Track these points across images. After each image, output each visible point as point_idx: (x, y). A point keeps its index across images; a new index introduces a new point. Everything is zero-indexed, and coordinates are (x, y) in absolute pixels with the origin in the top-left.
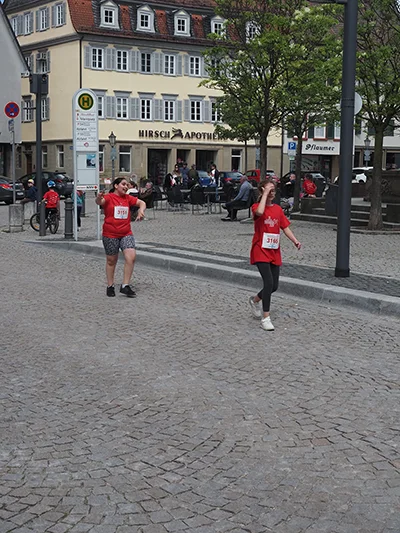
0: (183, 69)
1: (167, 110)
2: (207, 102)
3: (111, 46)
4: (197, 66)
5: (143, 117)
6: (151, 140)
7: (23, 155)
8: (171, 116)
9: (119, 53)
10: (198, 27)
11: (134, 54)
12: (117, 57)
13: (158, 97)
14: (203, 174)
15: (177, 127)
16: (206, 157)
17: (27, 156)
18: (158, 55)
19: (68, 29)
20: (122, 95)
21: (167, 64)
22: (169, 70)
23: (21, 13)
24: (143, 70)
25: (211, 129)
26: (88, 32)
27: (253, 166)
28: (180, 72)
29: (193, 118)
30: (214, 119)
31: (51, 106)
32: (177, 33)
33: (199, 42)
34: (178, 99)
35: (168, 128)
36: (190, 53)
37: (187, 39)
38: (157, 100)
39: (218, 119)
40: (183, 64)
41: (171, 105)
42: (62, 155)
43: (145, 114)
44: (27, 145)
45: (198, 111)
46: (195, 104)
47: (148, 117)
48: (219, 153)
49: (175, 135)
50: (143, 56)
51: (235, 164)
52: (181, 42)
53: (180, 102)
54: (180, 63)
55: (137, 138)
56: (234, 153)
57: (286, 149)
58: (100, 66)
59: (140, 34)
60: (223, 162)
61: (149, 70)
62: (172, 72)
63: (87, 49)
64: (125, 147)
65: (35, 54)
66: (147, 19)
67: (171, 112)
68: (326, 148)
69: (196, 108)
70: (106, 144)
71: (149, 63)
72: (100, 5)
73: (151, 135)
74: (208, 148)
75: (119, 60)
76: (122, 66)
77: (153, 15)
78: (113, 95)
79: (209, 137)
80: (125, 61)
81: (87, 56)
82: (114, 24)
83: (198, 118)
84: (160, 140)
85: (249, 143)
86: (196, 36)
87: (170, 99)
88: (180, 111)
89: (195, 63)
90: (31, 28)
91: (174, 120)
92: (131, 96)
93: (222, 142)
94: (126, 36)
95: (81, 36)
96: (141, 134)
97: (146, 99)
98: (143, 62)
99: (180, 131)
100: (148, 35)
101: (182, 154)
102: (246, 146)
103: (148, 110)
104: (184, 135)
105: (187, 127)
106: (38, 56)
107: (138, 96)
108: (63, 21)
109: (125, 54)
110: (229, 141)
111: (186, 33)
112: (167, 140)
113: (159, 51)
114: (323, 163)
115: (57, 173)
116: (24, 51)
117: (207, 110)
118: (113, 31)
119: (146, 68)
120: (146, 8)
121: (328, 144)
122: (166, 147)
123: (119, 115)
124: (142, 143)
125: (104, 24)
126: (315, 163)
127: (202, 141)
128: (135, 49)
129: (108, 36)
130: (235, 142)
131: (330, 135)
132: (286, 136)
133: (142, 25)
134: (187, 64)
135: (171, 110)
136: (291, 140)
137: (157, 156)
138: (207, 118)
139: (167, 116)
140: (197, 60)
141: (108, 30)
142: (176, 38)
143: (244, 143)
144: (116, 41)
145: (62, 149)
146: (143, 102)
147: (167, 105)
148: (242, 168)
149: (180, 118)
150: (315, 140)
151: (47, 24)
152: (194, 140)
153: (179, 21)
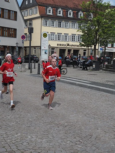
0: (70, 27)
1: (65, 38)
2: (77, 36)
3: (50, 20)
4: (74, 26)
5: (58, 40)
6: (60, 47)
8: (66, 40)
9: (52, 22)
10: (75, 15)
11: (56, 22)
12: (51, 23)
14: (76, 57)
15: (68, 43)
16: (76, 52)
17: (25, 50)
18: (63, 23)
19: (38, 15)
20: (53, 34)
21: (66, 25)
22: (66, 27)
23: (25, 10)
24: (59, 26)
25: (78, 44)
26: (44, 16)
27: (90, 55)
29: (73, 40)
30: (79, 41)
32: (69, 16)
33: (75, 19)
35: (65, 43)
36: (72, 22)
37: (72, 18)
38: (62, 35)
39: (80, 41)
40: (70, 25)
42: (35, 50)
43: (59, 39)
44: (25, 47)
45: (74, 38)
46: (73, 36)
47: (60, 40)
48: (80, 50)
49: (67, 45)
50: (59, 23)
51: (84, 54)
52: (70, 19)
53: (69, 36)
54: (69, 25)
55: (56, 46)
56: (84, 51)
57: (99, 50)
58: (47, 25)
59: (58, 16)
60: (81, 52)
61: (60, 27)
63: (43, 21)
64: (53, 48)
65: (28, 22)
66: (60, 12)
67: (67, 39)
68: (111, 50)
69: (73, 38)
71: (60, 25)
72: (47, 8)
73: (60, 45)
74: (77, 49)
75: (52, 24)
76: (53, 25)
77: (62, 11)
78: (50, 33)
79: (77, 46)
80: (54, 24)
81: (43, 22)
82: (51, 14)
83: (74, 40)
84: (63, 47)
86: (74, 17)
87: (66, 35)
88: (69, 38)
89: (74, 25)
90: (28, 14)
91: (67, 41)
92: (55, 34)
93: (81, 48)
94: (54, 17)
95: (42, 17)
96: (58, 45)
97: (59, 35)
98: (59, 24)
99: (69, 44)
100: (61, 17)
101: (69, 51)
103: (60, 38)
104: (70, 45)
105: (71, 43)
107: (57, 34)
108: (37, 12)
109: (54, 22)
110: (83, 47)
111: (72, 16)
112: (65, 47)
113: (63, 21)
114: (110, 54)
115: (34, 55)
116: (26, 21)
117: (77, 38)
119: (60, 26)
120: (60, 9)
121: (112, 49)
122: (65, 49)
123: (52, 39)
124: (58, 47)
125: (48, 13)
126: (108, 54)
127: (75, 47)
128: (57, 20)
129: (49, 17)
130: (85, 47)
131: (112, 46)
132: (99, 47)
133: (59, 14)
134: (71, 25)
135: (67, 38)
136: (101, 47)
137: (62, 51)
138: (77, 41)
139: (65, 40)
140: (74, 24)
141: (49, 15)
142: (68, 18)
143: (88, 48)
144: (52, 18)
145: (35, 49)
146: (59, 36)
147: (65, 37)
148: (86, 55)
149: (69, 40)
150: (108, 47)
151: (32, 13)
152: (73, 47)
153: (70, 13)
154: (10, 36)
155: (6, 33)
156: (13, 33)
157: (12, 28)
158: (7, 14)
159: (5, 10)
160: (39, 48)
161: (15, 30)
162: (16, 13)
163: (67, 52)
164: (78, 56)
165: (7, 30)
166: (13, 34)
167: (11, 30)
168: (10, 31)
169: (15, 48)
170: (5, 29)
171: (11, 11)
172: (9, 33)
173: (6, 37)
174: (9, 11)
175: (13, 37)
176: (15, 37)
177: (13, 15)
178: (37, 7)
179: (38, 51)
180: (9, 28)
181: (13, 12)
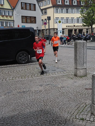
0: (75, 12)
2: (81, 19)
3: (60, 8)
5: (67, 23)
6: (69, 28)
7: (42, 32)
9: (62, 10)
10: (78, 3)
11: (64, 10)
14: (80, 34)
15: (74, 24)
16: (81, 31)
18: (70, 10)
19: (51, 5)
20: (62, 18)
21: (72, 11)
22: (72, 12)
23: (41, 2)
24: (67, 13)
25: (82, 25)
26: (55, 6)
28: (75, 13)
29: (78, 22)
32: (74, 4)
33: (79, 6)
34: (74, 18)
35: (72, 25)
36: (77, 8)
37: (76, 5)
38: (70, 19)
43: (67, 22)
44: (43, 30)
46: (78, 19)
47: (68, 23)
48: (83, 29)
49: (74, 26)
50: (67, 10)
51: (87, 32)
53: (75, 19)
54: (75, 11)
56: (87, 29)
58: (58, 12)
59: (66, 5)
60: (85, 31)
61: (68, 13)
62: (73, 13)
63: (55, 9)
64: (63, 29)
65: (44, 11)
66: (67, 2)
73: (69, 26)
74: (81, 29)
75: (62, 11)
76: (62, 12)
78: (60, 18)
79: (81, 26)
80: (63, 11)
83: (79, 22)
84: (71, 27)
85: (89, 27)
86: (78, 4)
87: (72, 19)
88: (75, 21)
89: (78, 10)
90: (43, 5)
91: (73, 23)
92: (64, 18)
93: (84, 27)
94: (63, 6)
95: (53, 6)
96: (67, 26)
97: (67, 19)
100: (68, 5)
101: (75, 30)
102: (89, 28)
103: (68, 21)
104: (76, 26)
105: (76, 24)
106: (45, 11)
107: (66, 18)
108: (50, 3)
109: (63, 10)
110: (86, 27)
111: (76, 4)
113: (70, 8)
116: (42, 10)
118: (60, 5)
119: (67, 12)
122: (72, 29)
124: (67, 28)
125: (58, 3)
127: (80, 27)
128: (65, 8)
134: (76, 11)
137: (70, 31)
138: (81, 22)
141: (59, 5)
142: (74, 5)
144: (61, 7)
145: (50, 30)
149: (75, 22)
151: (46, 4)
152: (78, 27)
153: (74, 2)
154: (31, 22)
155: (29, 21)
156: (33, 20)
158: (29, 6)
159: (27, 4)
160: (53, 29)
161: (35, 17)
162: (35, 5)
163: (73, 31)
164: (82, 33)
165: (29, 18)
166: (33, 21)
167: (32, 18)
169: (36, 31)
170: (28, 18)
171: (32, 4)
172: (31, 20)
173: (29, 23)
174: (30, 4)
176: (35, 23)
177: (33, 7)
179: (53, 32)
180: (30, 17)
181: (33, 5)
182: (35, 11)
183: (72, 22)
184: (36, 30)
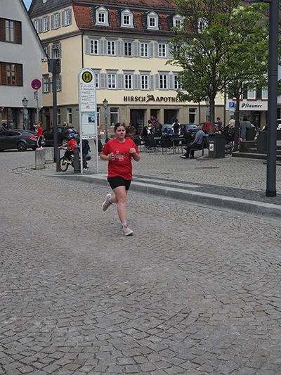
0: (154, 53)
1: (143, 82)
2: (171, 76)
3: (103, 38)
4: (164, 51)
5: (127, 87)
6: (132, 103)
7: (44, 116)
8: (146, 86)
9: (109, 43)
10: (165, 23)
11: (119, 42)
12: (107, 46)
13: (137, 73)
15: (150, 93)
16: (171, 114)
17: (47, 116)
18: (136, 44)
19: (74, 27)
20: (112, 72)
21: (142, 49)
22: (144, 54)
23: (41, 17)
24: (126, 54)
25: (174, 94)
26: (87, 29)
27: (204, 120)
28: (152, 55)
29: (161, 87)
30: (176, 87)
31: (63, 82)
32: (149, 27)
33: (165, 33)
34: (151, 74)
35: (144, 94)
36: (159, 41)
37: (156, 31)
38: (136, 75)
39: (179, 87)
40: (154, 49)
41: (146, 79)
42: (70, 115)
43: (128, 85)
44: (47, 109)
45: (165, 82)
46: (163, 76)
47: (130, 87)
48: (180, 111)
49: (149, 99)
50: (126, 44)
51: (192, 118)
52: (153, 34)
53: (152, 76)
54: (152, 49)
55: (123, 102)
56: (191, 110)
57: (227, 107)
58: (96, 52)
59: (124, 29)
60: (183, 118)
61: (130, 54)
62: (146, 55)
63: (87, 41)
64: (114, 108)
65: (51, 45)
66: (128, 18)
67: (146, 83)
68: (256, 106)
69: (163, 80)
70: (101, 107)
71: (130, 49)
72: (95, 10)
73: (132, 100)
75: (109, 48)
76: (111, 52)
77: (132, 15)
78: (106, 72)
79: (173, 100)
80: (113, 48)
81: (87, 46)
82: (106, 23)
83: (165, 87)
84: (138, 103)
85: (201, 103)
86: (163, 29)
87: (145, 75)
88: (152, 83)
89: (162, 48)
90: (48, 28)
91: (148, 89)
92: (118, 73)
93: (181, 103)
94: (114, 31)
95: (83, 31)
96: (125, 99)
98: (126, 49)
99: (152, 96)
100: (129, 30)
101: (154, 112)
102: (199, 106)
103: (130, 82)
105: (157, 93)
106: (53, 46)
107: (122, 73)
108: (70, 22)
109: (113, 43)
110: (187, 103)
111: (156, 27)
112: (144, 103)
113: (137, 41)
114: (254, 117)
116: (44, 44)
117: (171, 81)
118: (105, 28)
119: (128, 52)
120: (127, 11)
121: (258, 103)
122: (142, 108)
123: (110, 86)
124: (126, 105)
125: (98, 23)
127: (168, 103)
128: (120, 39)
129: (101, 31)
130: (192, 103)
131: (259, 96)
132: (227, 98)
133: (125, 23)
134: (156, 49)
135: (146, 82)
136: (231, 101)
137: (137, 114)
138: (171, 87)
139: (143, 86)
140: (164, 46)
141: (102, 27)
142: (149, 31)
143: (198, 104)
144: (107, 34)
145: (70, 111)
146: (126, 76)
147: (143, 79)
148: (196, 121)
149: (152, 87)
150: (248, 100)
151: (59, 25)
152: (163, 103)
153: (151, 19)
154: (7, 82)
156: (13, 74)
157: (10, 64)
161: (19, 67)
162: (18, 25)
163: (148, 116)
166: (13, 78)
167: (8, 68)
168: (5, 69)
169: (22, 110)
171: (7, 22)
172: (4, 75)
174: (2, 21)
175: (14, 84)
176: (21, 85)
177: (12, 30)
178: (71, 7)
181: (12, 23)
182: (20, 45)
183: (145, 84)
184: (22, 108)
